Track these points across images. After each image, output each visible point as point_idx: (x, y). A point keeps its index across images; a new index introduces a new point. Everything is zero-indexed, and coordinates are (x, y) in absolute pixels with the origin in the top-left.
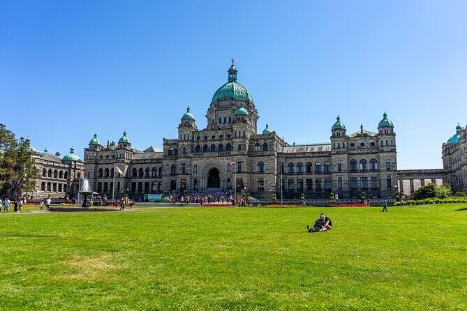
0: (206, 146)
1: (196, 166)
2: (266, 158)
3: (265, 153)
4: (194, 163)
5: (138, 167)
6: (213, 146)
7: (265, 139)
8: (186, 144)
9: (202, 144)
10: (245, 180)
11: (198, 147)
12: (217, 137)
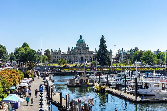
4: (79, 56)
5: (63, 56)
8: (77, 52)
11: (79, 53)
12: (83, 51)
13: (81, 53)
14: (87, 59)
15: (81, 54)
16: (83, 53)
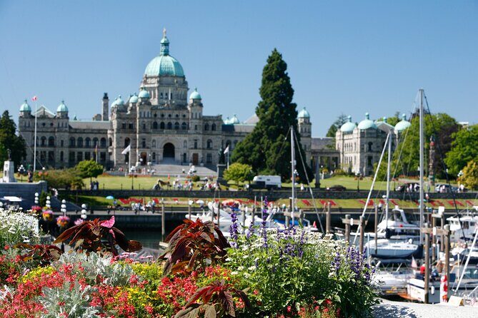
0: (162, 124)
1: (154, 141)
2: (215, 136)
3: (214, 132)
4: (153, 138)
5: (77, 136)
6: (170, 124)
7: (214, 120)
8: (146, 120)
9: (159, 122)
10: (200, 156)
11: (155, 124)
12: (174, 116)
13: (166, 122)
14: (192, 152)
15: (163, 126)
16: (173, 122)
